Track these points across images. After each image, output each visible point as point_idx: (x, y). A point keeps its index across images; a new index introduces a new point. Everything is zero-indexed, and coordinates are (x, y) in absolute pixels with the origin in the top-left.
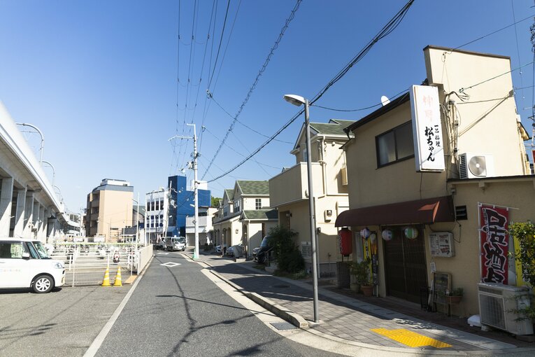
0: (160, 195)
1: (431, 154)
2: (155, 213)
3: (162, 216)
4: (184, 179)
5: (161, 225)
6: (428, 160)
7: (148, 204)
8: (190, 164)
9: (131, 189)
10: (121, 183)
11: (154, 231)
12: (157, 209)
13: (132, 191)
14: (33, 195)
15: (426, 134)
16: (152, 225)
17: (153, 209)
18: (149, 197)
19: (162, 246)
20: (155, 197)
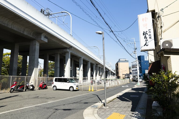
0: (135, 63)
1: (146, 43)
2: (135, 69)
3: (137, 70)
4: (143, 56)
5: (137, 73)
6: (145, 46)
7: (132, 66)
8: (134, 52)
9: (127, 61)
10: (124, 60)
11: (135, 75)
12: (135, 68)
13: (128, 62)
14: (98, 65)
15: (144, 35)
16: (134, 73)
17: (134, 68)
18: (132, 64)
19: (135, 80)
20: (134, 63)
